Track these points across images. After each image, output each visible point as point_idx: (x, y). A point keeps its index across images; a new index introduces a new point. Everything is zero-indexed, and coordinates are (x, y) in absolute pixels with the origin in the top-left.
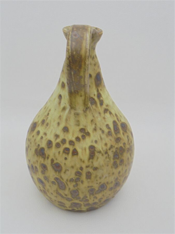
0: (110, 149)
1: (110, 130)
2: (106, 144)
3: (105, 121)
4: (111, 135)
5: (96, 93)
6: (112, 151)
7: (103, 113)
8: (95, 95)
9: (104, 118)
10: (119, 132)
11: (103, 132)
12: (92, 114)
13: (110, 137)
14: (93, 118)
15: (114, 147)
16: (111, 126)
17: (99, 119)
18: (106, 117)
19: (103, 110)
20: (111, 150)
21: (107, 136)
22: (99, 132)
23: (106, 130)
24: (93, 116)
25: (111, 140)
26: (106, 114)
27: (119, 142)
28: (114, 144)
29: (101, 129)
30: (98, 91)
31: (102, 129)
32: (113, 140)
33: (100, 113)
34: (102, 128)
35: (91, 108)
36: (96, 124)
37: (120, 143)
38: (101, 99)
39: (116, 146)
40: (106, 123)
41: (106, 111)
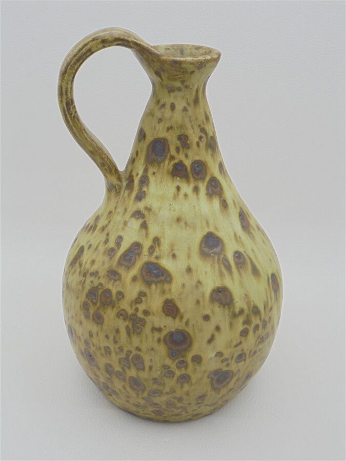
0: (92, 274)
1: (116, 248)
2: (93, 262)
3: (123, 229)
4: (111, 258)
5: (141, 173)
6: (92, 282)
7: (130, 214)
8: (137, 175)
9: (125, 223)
10: (128, 268)
11: (106, 241)
12: (117, 202)
13: (106, 259)
14: (114, 211)
15: (99, 278)
16: (125, 246)
17: (118, 218)
18: (129, 225)
19: (134, 209)
20: (92, 278)
21: (104, 253)
22: (103, 237)
23: (112, 244)
24: (116, 208)
25: (103, 263)
26: (133, 220)
27: (113, 281)
28: (103, 274)
29: (108, 234)
30: (146, 170)
31: (110, 236)
32: (106, 266)
33: (126, 210)
34: (110, 234)
35: (122, 192)
36: (110, 222)
37: (113, 285)
38: (145, 189)
39: (102, 281)
40: (121, 234)
41: (138, 214)
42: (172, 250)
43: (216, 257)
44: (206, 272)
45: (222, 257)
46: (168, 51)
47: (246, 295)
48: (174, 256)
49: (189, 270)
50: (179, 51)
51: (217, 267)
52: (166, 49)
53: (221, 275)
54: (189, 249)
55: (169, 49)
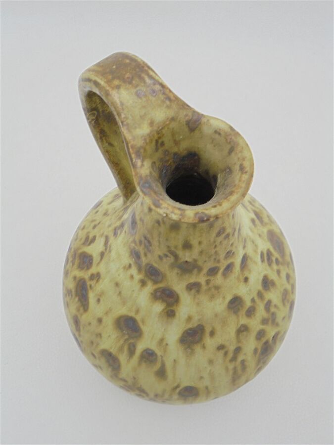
42: (100, 296)
43: (126, 337)
44: (110, 336)
45: (132, 341)
46: (217, 136)
47: (134, 378)
48: (99, 300)
49: (100, 321)
50: (229, 147)
51: (122, 342)
52: (216, 132)
53: (121, 349)
54: (110, 310)
55: (219, 134)
